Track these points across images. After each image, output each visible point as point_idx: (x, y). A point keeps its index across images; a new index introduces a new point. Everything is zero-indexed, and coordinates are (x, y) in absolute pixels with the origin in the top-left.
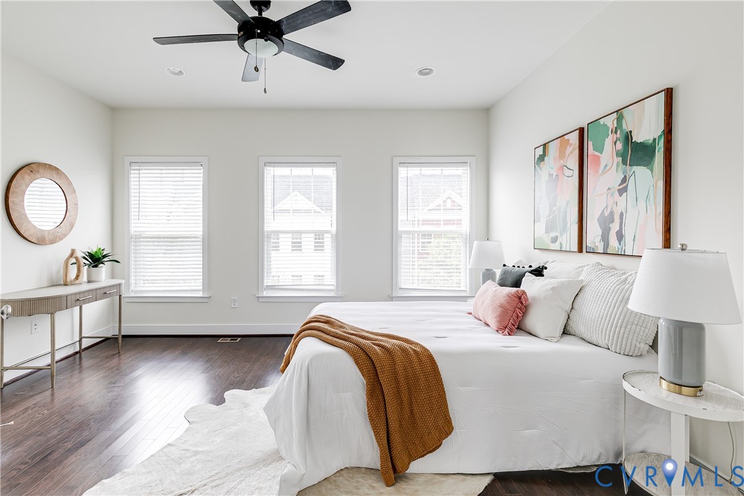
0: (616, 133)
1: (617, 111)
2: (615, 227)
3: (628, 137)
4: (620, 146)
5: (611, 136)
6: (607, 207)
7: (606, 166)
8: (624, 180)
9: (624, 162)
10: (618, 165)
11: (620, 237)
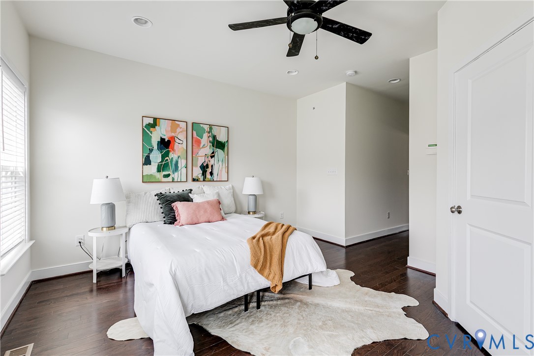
0: (209, 133)
1: (210, 125)
2: (209, 170)
3: (214, 137)
4: (211, 139)
5: (206, 134)
6: (205, 162)
7: (204, 145)
8: (213, 153)
9: (213, 146)
10: (210, 146)
11: (211, 174)
